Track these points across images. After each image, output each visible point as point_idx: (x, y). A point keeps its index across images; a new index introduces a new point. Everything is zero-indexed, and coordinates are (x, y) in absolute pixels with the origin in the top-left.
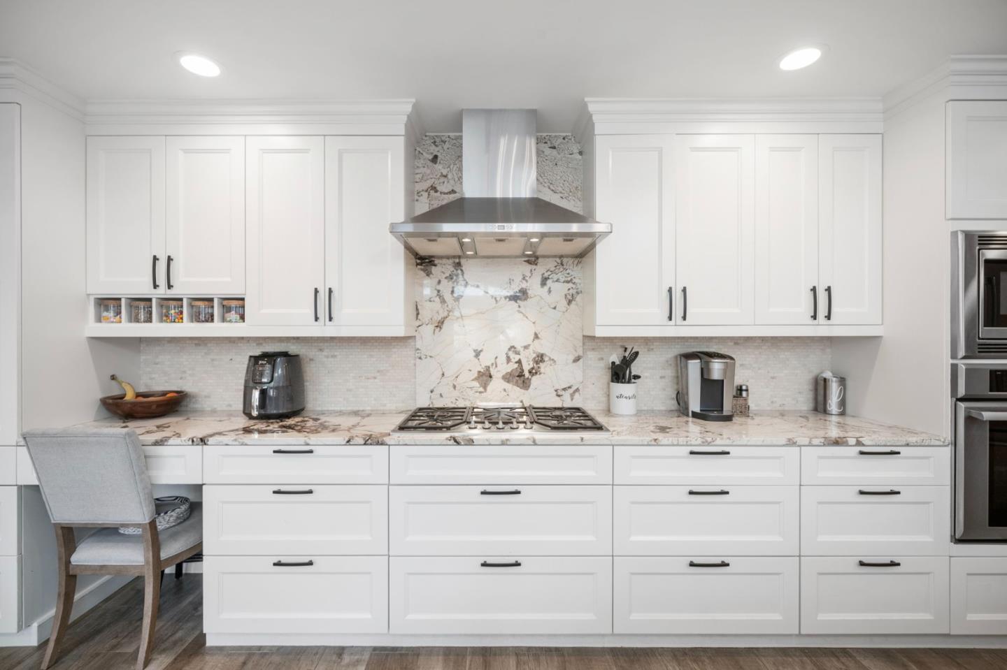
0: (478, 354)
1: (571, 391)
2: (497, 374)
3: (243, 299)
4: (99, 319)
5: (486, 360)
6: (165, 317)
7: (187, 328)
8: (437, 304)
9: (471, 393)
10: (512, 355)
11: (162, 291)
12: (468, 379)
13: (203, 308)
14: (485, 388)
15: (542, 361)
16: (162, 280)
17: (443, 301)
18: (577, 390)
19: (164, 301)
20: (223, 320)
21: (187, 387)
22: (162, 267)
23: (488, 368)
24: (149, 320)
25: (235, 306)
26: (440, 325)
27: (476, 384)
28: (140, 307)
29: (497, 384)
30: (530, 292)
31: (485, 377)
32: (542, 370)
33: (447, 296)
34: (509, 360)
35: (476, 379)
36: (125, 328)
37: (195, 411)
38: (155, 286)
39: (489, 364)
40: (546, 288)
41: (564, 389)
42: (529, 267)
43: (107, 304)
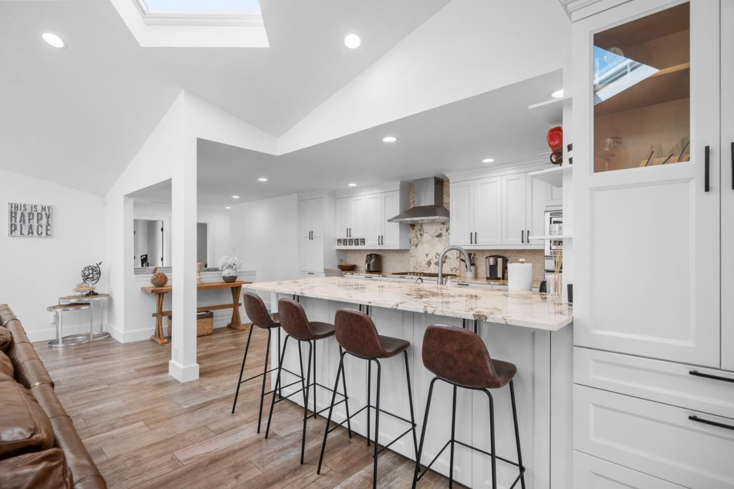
0: (427, 255)
1: (455, 269)
2: (433, 262)
3: (364, 239)
4: (338, 245)
5: (430, 257)
6: (350, 244)
7: (354, 247)
8: (415, 239)
9: (425, 268)
10: (437, 256)
11: (349, 238)
12: (424, 263)
13: (357, 241)
14: (429, 266)
15: (447, 258)
16: (349, 235)
17: (417, 238)
18: (458, 269)
19: (349, 240)
20: (361, 245)
21: (357, 264)
22: (349, 231)
23: (430, 260)
24: (347, 245)
25: (363, 241)
26: (416, 246)
27: (427, 266)
28: (345, 242)
29: (433, 266)
30: (443, 234)
31: (429, 263)
32: (447, 261)
33: (419, 236)
34: (436, 257)
35: (427, 264)
36: (342, 247)
37: (359, 271)
38: (348, 236)
39: (430, 259)
40: (448, 233)
41: (454, 268)
42: (443, 225)
43: (339, 241)
